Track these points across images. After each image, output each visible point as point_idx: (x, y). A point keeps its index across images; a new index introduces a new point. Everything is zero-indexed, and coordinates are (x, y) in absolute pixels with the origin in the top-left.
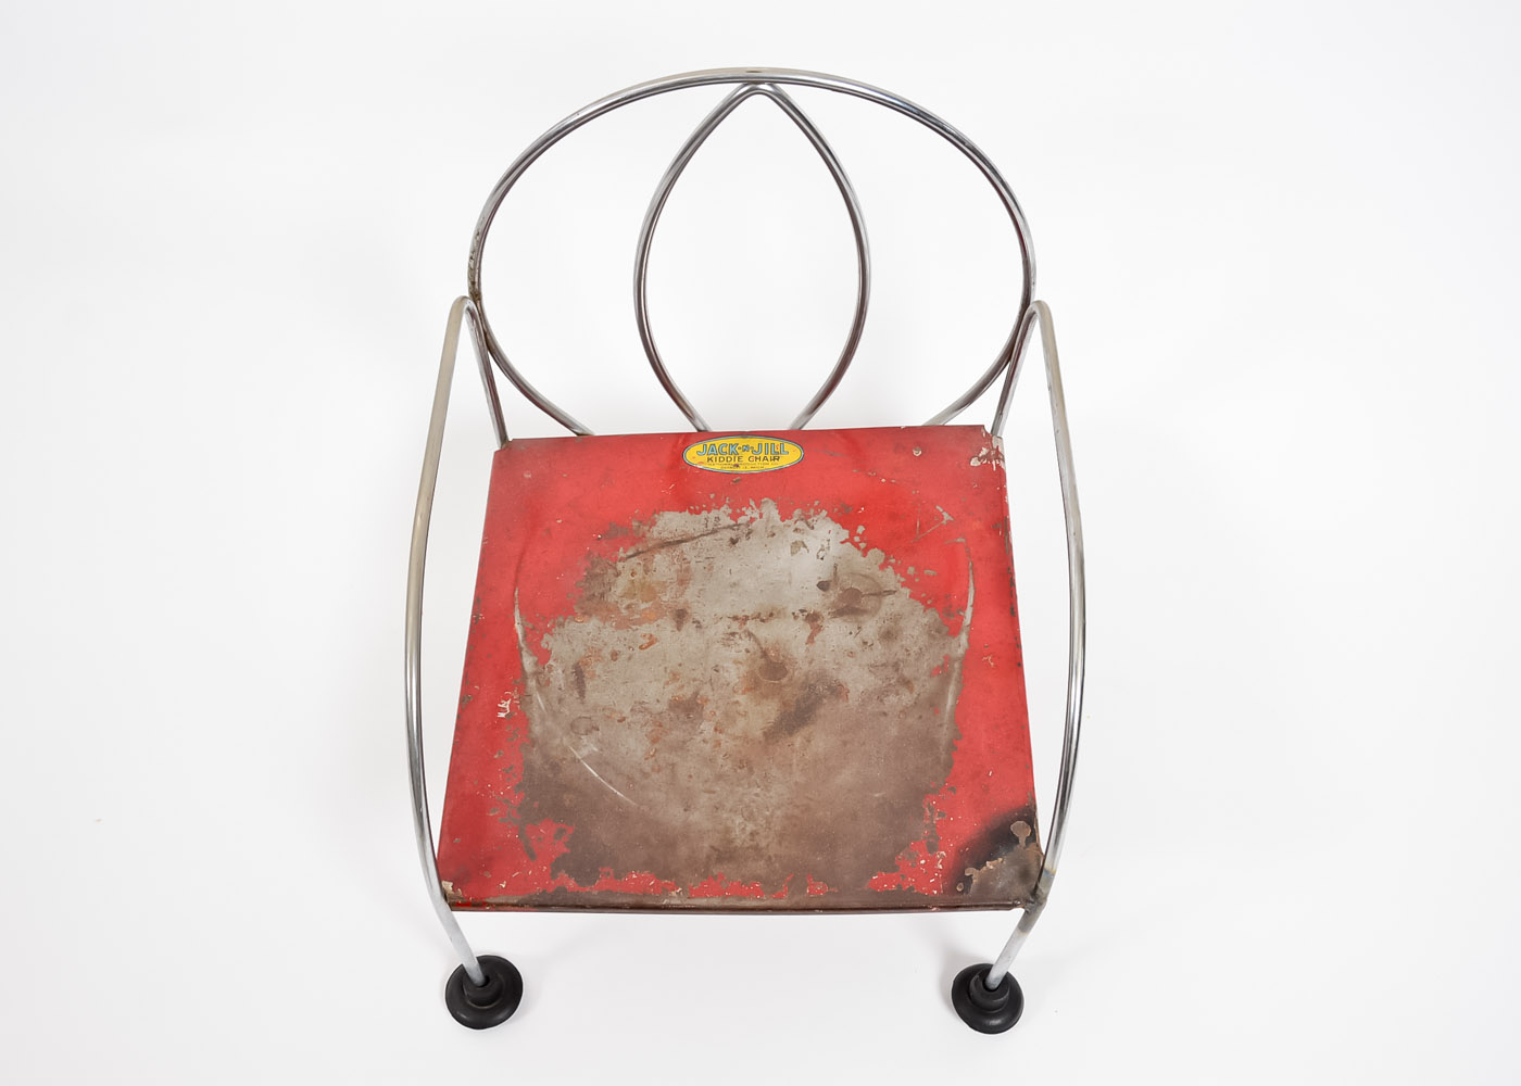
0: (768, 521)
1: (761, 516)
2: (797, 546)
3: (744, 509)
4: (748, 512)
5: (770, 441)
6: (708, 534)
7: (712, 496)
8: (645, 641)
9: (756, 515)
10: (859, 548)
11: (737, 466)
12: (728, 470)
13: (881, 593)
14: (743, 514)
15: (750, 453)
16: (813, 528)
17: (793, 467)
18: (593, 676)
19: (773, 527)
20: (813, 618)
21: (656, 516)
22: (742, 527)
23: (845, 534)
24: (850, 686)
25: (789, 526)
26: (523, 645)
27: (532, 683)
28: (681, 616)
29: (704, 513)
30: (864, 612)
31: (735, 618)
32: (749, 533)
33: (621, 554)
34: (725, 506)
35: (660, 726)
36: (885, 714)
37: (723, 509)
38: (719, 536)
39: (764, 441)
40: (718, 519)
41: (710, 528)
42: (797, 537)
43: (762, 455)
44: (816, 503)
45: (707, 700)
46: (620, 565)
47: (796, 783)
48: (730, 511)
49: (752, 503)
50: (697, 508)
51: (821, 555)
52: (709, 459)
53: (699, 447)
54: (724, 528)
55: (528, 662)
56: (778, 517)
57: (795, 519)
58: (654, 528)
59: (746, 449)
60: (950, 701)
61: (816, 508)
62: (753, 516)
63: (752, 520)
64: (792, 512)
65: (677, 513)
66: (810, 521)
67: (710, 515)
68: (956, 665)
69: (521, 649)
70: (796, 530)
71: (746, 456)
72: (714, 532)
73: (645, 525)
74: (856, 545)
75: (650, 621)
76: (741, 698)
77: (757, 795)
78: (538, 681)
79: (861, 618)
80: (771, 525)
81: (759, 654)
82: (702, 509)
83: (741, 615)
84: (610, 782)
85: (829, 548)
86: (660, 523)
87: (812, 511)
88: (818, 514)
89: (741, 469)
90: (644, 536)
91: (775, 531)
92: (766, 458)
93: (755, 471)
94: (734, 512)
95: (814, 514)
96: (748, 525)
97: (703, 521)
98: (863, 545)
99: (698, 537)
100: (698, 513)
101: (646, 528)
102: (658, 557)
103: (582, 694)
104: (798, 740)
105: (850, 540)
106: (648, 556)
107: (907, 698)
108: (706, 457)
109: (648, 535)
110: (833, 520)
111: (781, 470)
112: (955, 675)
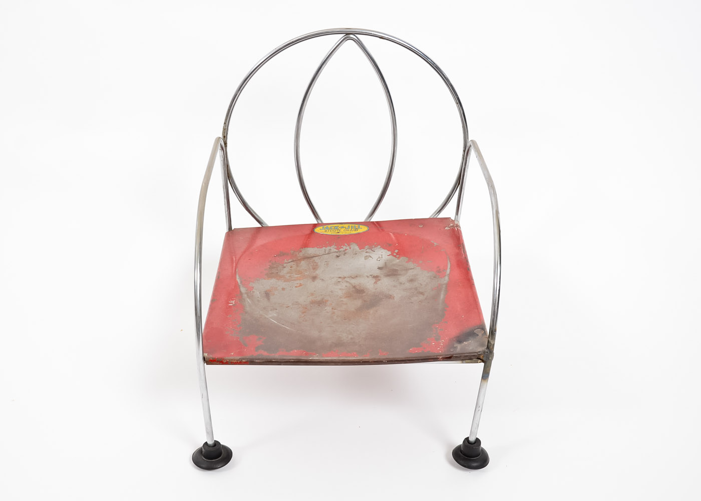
0: (353, 250)
1: (350, 248)
2: (366, 258)
3: (342, 246)
5: (353, 225)
6: (326, 254)
7: (327, 242)
8: (298, 285)
9: (348, 248)
10: (396, 257)
12: (335, 234)
13: (407, 270)
14: (342, 248)
15: (344, 229)
16: (374, 251)
17: (364, 233)
18: (274, 294)
19: (356, 251)
20: (376, 277)
21: (302, 249)
22: (341, 252)
23: (389, 253)
24: (395, 295)
25: (363, 251)
26: (240, 285)
27: (245, 296)
28: (314, 278)
30: (400, 275)
31: (340, 278)
32: (345, 254)
33: (286, 261)
34: (334, 246)
35: (306, 308)
36: (412, 303)
37: (332, 246)
38: (331, 255)
39: (351, 225)
40: (330, 249)
41: (327, 252)
42: (368, 254)
43: (350, 229)
44: (376, 243)
45: (327, 301)
46: (285, 265)
47: (371, 324)
48: (336, 247)
49: (346, 244)
50: (321, 246)
51: (379, 259)
53: (321, 228)
54: (333, 252)
55: (243, 290)
56: (358, 249)
57: (366, 249)
58: (301, 253)
59: (343, 227)
60: (442, 296)
61: (375, 245)
62: (346, 248)
63: (346, 250)
64: (365, 247)
66: (373, 249)
67: (326, 248)
68: (444, 286)
69: (239, 286)
70: (367, 252)
71: (342, 230)
72: (328, 254)
74: (395, 256)
75: (300, 280)
76: (345, 300)
77: (353, 327)
78: (248, 295)
79: (399, 277)
81: (352, 287)
82: (323, 247)
83: (342, 276)
84: (283, 325)
85: (382, 257)
86: (304, 251)
87: (373, 246)
88: (377, 247)
89: (340, 234)
90: (296, 256)
91: (357, 253)
92: (352, 230)
93: (346, 234)
94: (338, 247)
95: (375, 247)
96: (344, 251)
97: (324, 250)
98: (398, 256)
99: (321, 255)
100: (321, 248)
101: (297, 253)
102: (303, 262)
103: (269, 299)
104: (371, 311)
105: (392, 254)
106: (298, 262)
107: (421, 297)
108: (324, 230)
109: (298, 255)
110: (383, 248)
111: (359, 234)
112: (444, 289)
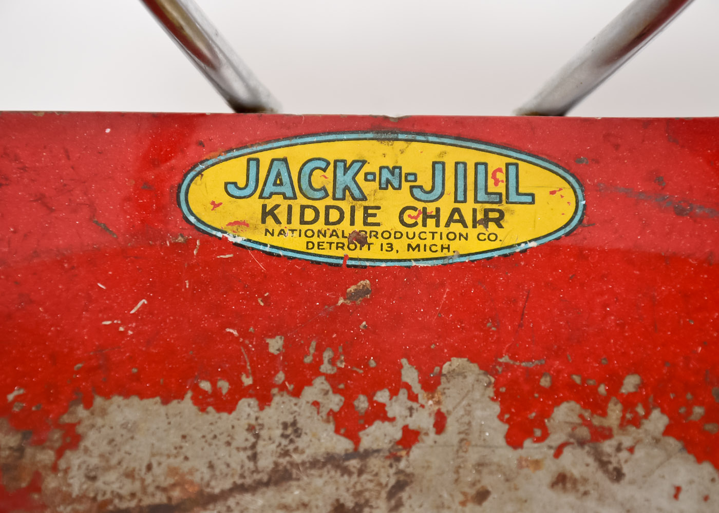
0: (464, 442)
3: (382, 396)
4: (397, 407)
6: (253, 488)
7: (275, 345)
9: (423, 420)
11: (360, 240)
12: (331, 252)
14: (379, 413)
15: (403, 197)
16: (618, 475)
19: (480, 465)
21: (81, 412)
22: (374, 463)
25: (537, 464)
29: (247, 407)
32: (400, 486)
34: (320, 384)
37: (310, 393)
38: (294, 494)
39: (453, 154)
40: (292, 429)
41: (266, 462)
43: (446, 205)
44: (631, 383)
48: (335, 402)
49: (410, 375)
50: (224, 386)
52: (266, 213)
54: (314, 464)
56: (497, 431)
57: (556, 439)
58: (74, 459)
61: (628, 403)
62: (414, 423)
63: (410, 437)
64: (546, 413)
65: (153, 404)
66: (607, 446)
67: (247, 421)
73: (40, 444)
80: (473, 456)
82: (239, 392)
86: (95, 441)
87: (615, 412)
88: (636, 422)
89: (374, 252)
90: (36, 485)
91: (488, 481)
92: (456, 216)
93: (420, 258)
94: (348, 405)
95: (624, 423)
97: (242, 438)
99: (225, 495)
100: (226, 405)
101: (46, 457)
108: (254, 206)
109: (51, 483)
